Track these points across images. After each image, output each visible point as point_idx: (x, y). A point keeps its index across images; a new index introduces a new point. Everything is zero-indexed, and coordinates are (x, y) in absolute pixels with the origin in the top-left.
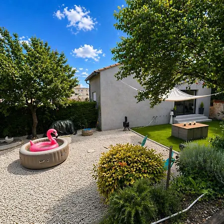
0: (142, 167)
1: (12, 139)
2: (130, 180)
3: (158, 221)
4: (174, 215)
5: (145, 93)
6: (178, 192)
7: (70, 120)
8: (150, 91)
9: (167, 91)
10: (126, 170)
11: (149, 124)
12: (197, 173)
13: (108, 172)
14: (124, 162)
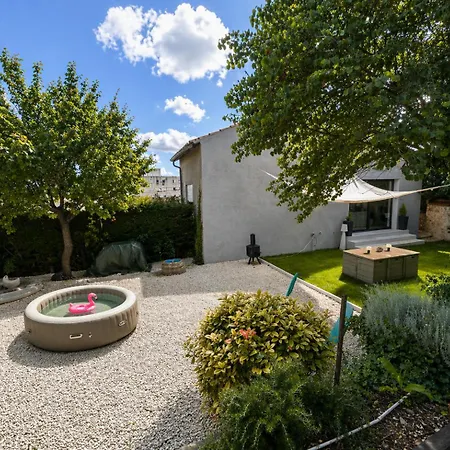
0: (288, 339)
1: (17, 281)
2: (263, 367)
3: (322, 445)
4: (354, 431)
5: (294, 187)
6: (364, 388)
7: (139, 241)
8: (305, 182)
9: (341, 181)
10: (254, 345)
11: (304, 250)
12: (403, 351)
13: (219, 349)
14: (252, 328)
